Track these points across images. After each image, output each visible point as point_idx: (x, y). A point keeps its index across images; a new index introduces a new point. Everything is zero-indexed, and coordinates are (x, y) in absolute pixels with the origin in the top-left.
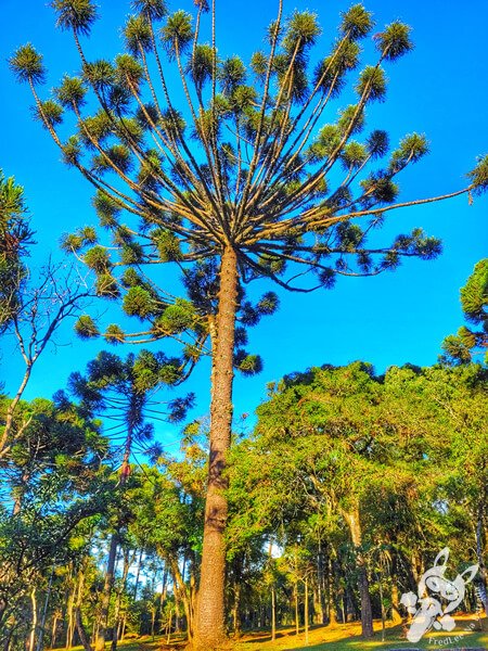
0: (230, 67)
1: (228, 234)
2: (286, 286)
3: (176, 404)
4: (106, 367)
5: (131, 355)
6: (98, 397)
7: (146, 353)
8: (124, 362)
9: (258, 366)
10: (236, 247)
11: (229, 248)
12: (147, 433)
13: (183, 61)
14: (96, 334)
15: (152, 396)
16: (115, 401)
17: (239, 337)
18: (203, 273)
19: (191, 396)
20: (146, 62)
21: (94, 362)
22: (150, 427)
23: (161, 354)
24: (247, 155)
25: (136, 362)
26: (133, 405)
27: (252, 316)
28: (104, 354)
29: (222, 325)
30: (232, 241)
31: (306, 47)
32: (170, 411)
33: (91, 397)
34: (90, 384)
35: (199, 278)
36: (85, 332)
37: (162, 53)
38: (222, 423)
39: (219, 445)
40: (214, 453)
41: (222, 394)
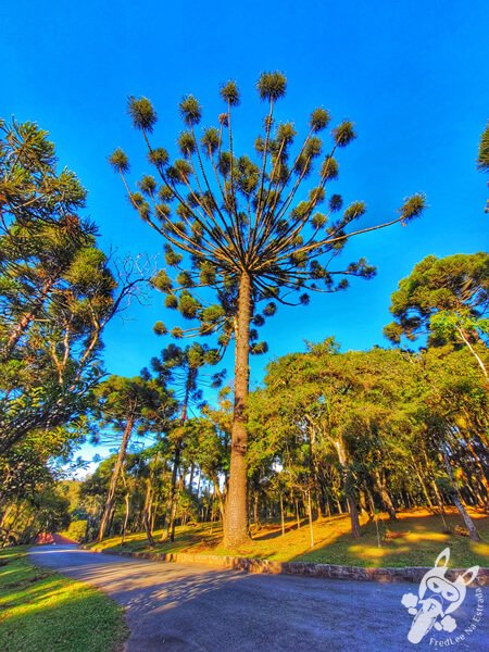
0: (242, 161)
1: (244, 264)
2: (280, 300)
3: (216, 376)
4: (172, 353)
5: (188, 347)
6: (168, 373)
7: (196, 343)
8: (183, 350)
9: (265, 348)
10: (249, 272)
11: (245, 273)
12: (199, 395)
13: (215, 159)
14: (165, 332)
15: (201, 370)
16: (180, 373)
17: (253, 335)
18: (229, 291)
19: (224, 372)
20: (192, 162)
21: (165, 350)
22: (200, 391)
23: (206, 345)
24: (253, 219)
25: (190, 349)
26: (190, 377)
27: (259, 321)
28: (172, 346)
29: (241, 322)
30: (246, 267)
31: (288, 145)
32: (212, 381)
33: (165, 373)
34: (164, 364)
35: (227, 294)
36: (160, 331)
37: (202, 155)
38: (243, 379)
39: (240, 394)
40: (237, 400)
41: (242, 361)
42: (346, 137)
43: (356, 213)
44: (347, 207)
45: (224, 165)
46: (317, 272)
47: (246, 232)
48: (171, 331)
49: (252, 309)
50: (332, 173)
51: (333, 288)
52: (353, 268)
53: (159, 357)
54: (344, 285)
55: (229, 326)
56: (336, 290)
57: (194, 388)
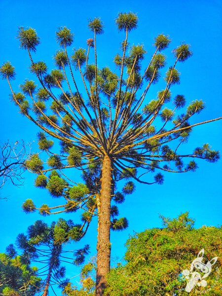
0: (104, 71)
1: (106, 149)
2: (138, 180)
3: (79, 252)
4: (39, 229)
5: (54, 223)
6: (33, 250)
7: (61, 220)
8: (49, 227)
9: (125, 224)
10: (111, 156)
11: (106, 156)
12: (61, 273)
14: (33, 209)
16: (44, 250)
17: (114, 211)
18: (92, 172)
19: (87, 247)
21: (32, 227)
22: (63, 269)
23: (71, 221)
24: (113, 113)
25: (56, 225)
26: (53, 254)
27: (120, 198)
28: (39, 222)
29: (103, 200)
30: (108, 151)
31: (139, 60)
32: (75, 258)
33: (30, 250)
34: (30, 240)
35: (91, 174)
36: (28, 208)
38: (104, 256)
39: (102, 271)
40: (99, 277)
41: (104, 237)
42: (184, 55)
43: (197, 109)
44: (189, 105)
45: (91, 74)
46: (168, 155)
47: (108, 124)
48: (38, 207)
49: (113, 187)
50: (175, 79)
51: (183, 169)
52: (199, 152)
53: (26, 234)
54: (192, 167)
55: (92, 203)
56: (186, 170)
57: (58, 264)
